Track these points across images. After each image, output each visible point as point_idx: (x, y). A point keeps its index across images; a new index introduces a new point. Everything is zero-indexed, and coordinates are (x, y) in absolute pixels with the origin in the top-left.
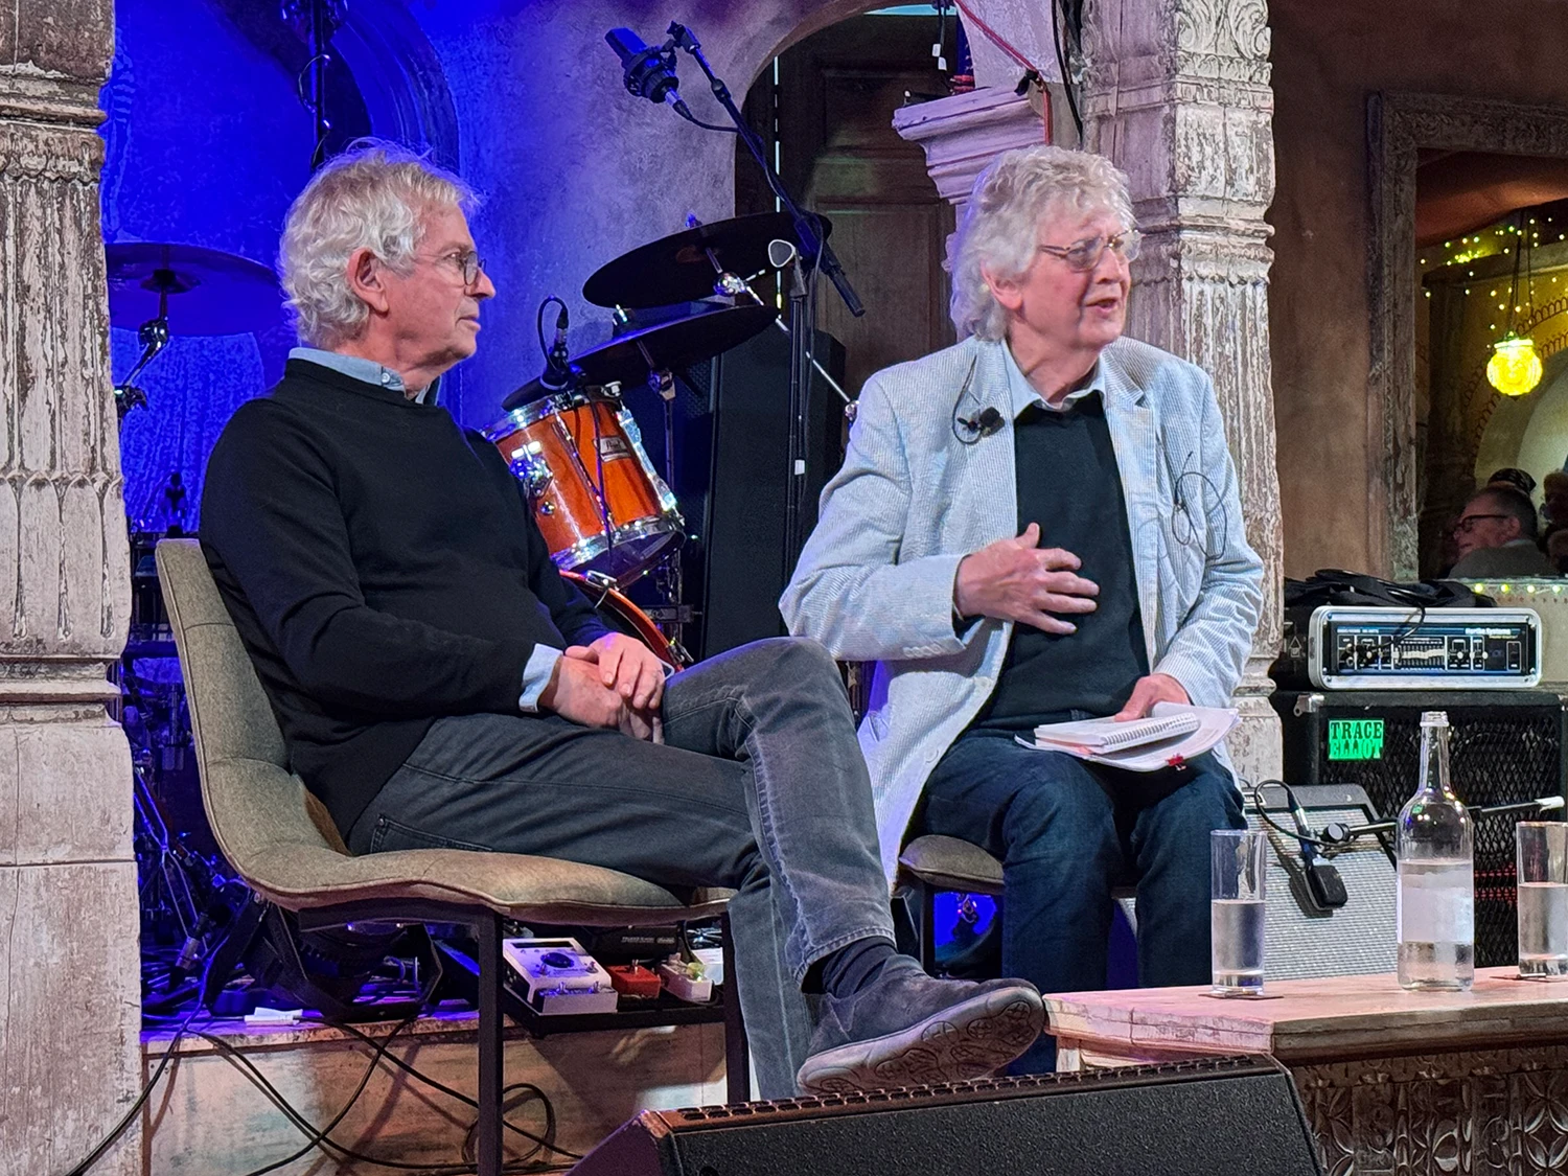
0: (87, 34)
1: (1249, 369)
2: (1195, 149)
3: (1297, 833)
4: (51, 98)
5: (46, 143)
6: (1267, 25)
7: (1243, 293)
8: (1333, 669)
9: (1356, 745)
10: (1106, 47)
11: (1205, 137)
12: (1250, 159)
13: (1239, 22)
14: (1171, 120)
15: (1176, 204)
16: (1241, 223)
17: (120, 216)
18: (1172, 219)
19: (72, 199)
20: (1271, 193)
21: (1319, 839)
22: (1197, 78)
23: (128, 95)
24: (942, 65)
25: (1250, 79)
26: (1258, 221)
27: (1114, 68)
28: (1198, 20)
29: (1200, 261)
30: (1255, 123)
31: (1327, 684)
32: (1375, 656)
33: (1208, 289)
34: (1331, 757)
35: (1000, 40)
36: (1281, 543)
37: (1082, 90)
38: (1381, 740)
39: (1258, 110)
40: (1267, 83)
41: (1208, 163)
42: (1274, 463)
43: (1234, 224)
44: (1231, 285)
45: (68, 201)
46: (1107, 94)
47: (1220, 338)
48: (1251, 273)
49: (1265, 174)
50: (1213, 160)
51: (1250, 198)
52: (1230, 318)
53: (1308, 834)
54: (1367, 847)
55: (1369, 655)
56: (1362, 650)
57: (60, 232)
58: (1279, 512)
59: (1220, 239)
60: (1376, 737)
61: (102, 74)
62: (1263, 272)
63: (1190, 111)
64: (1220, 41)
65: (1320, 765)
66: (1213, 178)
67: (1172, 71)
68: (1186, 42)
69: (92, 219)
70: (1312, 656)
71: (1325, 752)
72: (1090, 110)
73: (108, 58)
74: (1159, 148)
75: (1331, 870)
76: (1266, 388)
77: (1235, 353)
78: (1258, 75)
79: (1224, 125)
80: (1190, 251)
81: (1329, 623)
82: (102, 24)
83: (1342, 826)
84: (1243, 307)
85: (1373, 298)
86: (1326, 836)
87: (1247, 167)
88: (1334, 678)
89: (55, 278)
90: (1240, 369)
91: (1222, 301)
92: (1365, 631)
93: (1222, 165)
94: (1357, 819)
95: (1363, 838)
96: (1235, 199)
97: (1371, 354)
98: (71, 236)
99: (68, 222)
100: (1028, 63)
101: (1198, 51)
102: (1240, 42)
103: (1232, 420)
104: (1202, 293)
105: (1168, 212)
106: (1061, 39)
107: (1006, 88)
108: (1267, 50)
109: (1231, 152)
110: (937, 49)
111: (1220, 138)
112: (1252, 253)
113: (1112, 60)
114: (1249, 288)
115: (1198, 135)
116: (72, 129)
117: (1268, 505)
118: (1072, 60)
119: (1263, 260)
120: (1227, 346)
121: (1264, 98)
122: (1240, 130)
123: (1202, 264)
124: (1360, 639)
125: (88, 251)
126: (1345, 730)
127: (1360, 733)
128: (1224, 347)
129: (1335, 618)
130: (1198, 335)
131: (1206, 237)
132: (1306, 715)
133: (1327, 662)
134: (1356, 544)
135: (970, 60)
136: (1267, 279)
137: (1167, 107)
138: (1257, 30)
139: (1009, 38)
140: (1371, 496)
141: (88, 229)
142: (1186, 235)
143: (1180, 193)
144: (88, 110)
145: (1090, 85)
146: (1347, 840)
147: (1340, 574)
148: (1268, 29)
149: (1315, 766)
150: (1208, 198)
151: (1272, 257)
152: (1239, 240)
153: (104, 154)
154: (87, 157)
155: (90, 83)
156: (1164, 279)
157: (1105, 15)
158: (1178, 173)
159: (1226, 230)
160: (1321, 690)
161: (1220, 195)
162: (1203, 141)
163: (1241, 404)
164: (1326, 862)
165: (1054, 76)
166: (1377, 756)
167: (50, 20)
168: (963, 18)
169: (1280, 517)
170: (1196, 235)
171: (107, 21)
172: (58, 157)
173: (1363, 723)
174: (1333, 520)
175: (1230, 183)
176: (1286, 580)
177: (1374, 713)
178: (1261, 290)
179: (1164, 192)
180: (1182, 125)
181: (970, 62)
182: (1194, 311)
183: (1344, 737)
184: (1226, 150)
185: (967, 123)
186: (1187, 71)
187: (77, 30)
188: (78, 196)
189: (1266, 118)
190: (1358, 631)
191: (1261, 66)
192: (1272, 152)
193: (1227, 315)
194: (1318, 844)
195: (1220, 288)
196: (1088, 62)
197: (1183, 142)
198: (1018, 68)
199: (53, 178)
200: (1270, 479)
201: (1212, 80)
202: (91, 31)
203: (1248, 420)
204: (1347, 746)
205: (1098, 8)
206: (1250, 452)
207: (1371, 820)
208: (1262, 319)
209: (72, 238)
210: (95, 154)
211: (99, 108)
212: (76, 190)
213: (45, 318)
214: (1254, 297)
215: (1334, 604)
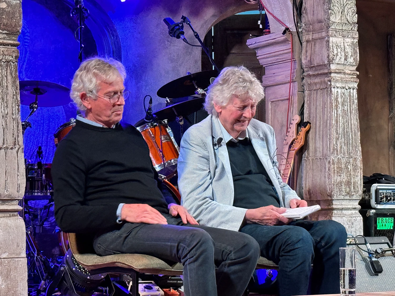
0: (14, 20)
1: (352, 114)
2: (335, 50)
3: (367, 251)
4: (4, 38)
5: (3, 51)
6: (356, 14)
7: (350, 92)
8: (378, 202)
9: (385, 225)
10: (309, 21)
11: (338, 46)
12: (352, 52)
13: (348, 12)
14: (328, 41)
15: (330, 66)
16: (349, 71)
17: (25, 74)
18: (329, 70)
19: (10, 67)
20: (358, 62)
21: (374, 253)
22: (335, 29)
23: (28, 39)
24: (261, 27)
25: (351, 29)
26: (354, 70)
27: (311, 27)
28: (336, 12)
29: (337, 82)
30: (353, 42)
31: (376, 207)
32: (391, 199)
33: (339, 90)
34: (378, 229)
35: (278, 19)
36: (362, 165)
37: (302, 33)
38: (393, 224)
39: (354, 38)
40: (356, 30)
41: (339, 54)
42: (360, 142)
43: (347, 71)
44: (346, 89)
45: (9, 68)
46: (309, 34)
47: (343, 105)
48: (352, 86)
49: (357, 57)
50: (340, 53)
51: (352, 64)
52: (346, 99)
53: (371, 251)
54: (389, 256)
55: (389, 198)
56: (387, 197)
57: (6, 77)
58: (361, 156)
59: (343, 76)
60: (391, 223)
61: (19, 32)
62: (356, 85)
63: (334, 39)
64: (342, 18)
65: (374, 231)
66: (341, 58)
67: (328, 27)
68: (332, 19)
69: (15, 73)
70: (372, 199)
71: (376, 227)
72: (304, 39)
73: (20, 27)
74: (324, 49)
75: (377, 262)
76: (357, 119)
77: (348, 109)
78: (354, 28)
79: (344, 42)
80: (334, 79)
81: (377, 189)
82: (19, 17)
83: (381, 249)
84: (350, 96)
85: (390, 94)
86: (376, 252)
87: (351, 55)
88: (378, 205)
89: (5, 90)
90: (349, 114)
91: (344, 94)
92: (387, 191)
93: (343, 54)
94: (385, 247)
95: (387, 253)
96: (347, 64)
97: (390, 110)
98: (9, 77)
99: (8, 74)
100: (286, 25)
101: (336, 21)
102: (348, 18)
103: (347, 129)
104: (337, 92)
105: (327, 68)
106: (295, 18)
107: (280, 33)
108: (356, 21)
109: (346, 51)
110: (259, 22)
111: (342, 46)
112: (352, 80)
113: (311, 24)
114: (352, 90)
115: (336, 46)
116: (10, 47)
117: (358, 154)
118: (299, 24)
119: (356, 82)
120: (345, 107)
121: (355, 35)
122: (348, 44)
123: (337, 83)
124: (386, 193)
125: (14, 82)
126: (382, 221)
127: (386, 221)
128: (344, 107)
129: (378, 187)
130: (336, 104)
131: (339, 75)
132: (370, 216)
133: (376, 200)
134: (386, 167)
135: (269, 25)
136: (357, 87)
137: (327, 38)
138: (353, 15)
139: (280, 18)
140: (390, 153)
141: (14, 76)
142: (333, 75)
143: (331, 63)
144: (15, 42)
145: (304, 31)
146: (383, 253)
147: (380, 175)
148: (357, 15)
149: (373, 231)
150: (339, 64)
151: (358, 81)
152: (349, 76)
153: (19, 55)
154: (14, 55)
155: (15, 34)
156: (326, 88)
157: (308, 11)
158: (330, 57)
159: (345, 73)
160: (375, 209)
161: (343, 63)
162: (337, 47)
163: (350, 124)
164: (376, 259)
165: (293, 29)
166: (392, 228)
167: (4, 16)
168: (267, 13)
169: (362, 157)
170: (335, 75)
171: (20, 17)
172: (6, 55)
173: (387, 218)
174: (379, 160)
175: (346, 59)
176: (364, 176)
177: (391, 216)
178: (355, 91)
179: (326, 62)
180: (331, 43)
181: (269, 26)
182: (335, 97)
183: (382, 223)
184: (344, 50)
185: (268, 43)
186: (332, 27)
187: (12, 19)
188: (11, 66)
189: (356, 41)
190: (386, 191)
191: (354, 26)
192: (358, 50)
193: (345, 98)
194: (374, 254)
195: (343, 90)
196: (304, 25)
197: (331, 48)
198: (283, 27)
199: (4, 61)
200: (358, 146)
201: (340, 29)
202: (15, 19)
203: (352, 129)
204: (382, 225)
205: (306, 9)
206: (352, 138)
207: (390, 247)
208: (356, 99)
209: (10, 78)
210: (16, 55)
211: (18, 41)
212: (11, 65)
213: (2, 101)
214: (353, 93)
215: (378, 183)
